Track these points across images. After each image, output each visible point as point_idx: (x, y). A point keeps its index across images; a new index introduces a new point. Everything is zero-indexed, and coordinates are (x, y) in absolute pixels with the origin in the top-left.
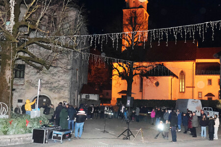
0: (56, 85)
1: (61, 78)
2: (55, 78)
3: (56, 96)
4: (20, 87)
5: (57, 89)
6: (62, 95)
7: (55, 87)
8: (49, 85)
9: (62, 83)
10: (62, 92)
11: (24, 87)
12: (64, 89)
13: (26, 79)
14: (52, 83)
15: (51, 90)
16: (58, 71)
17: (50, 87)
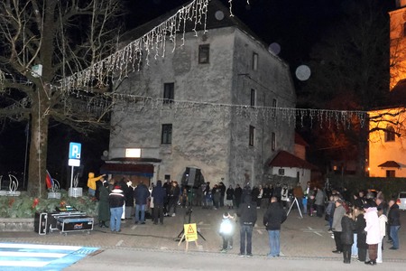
0: (209, 152)
1: (215, 142)
2: (209, 141)
3: (210, 169)
4: (168, 157)
5: (211, 159)
6: (218, 168)
7: (208, 156)
8: (201, 153)
9: (217, 149)
10: (218, 163)
11: (171, 157)
12: (221, 158)
13: (174, 145)
14: (205, 150)
15: (203, 161)
16: (212, 131)
17: (203, 156)
